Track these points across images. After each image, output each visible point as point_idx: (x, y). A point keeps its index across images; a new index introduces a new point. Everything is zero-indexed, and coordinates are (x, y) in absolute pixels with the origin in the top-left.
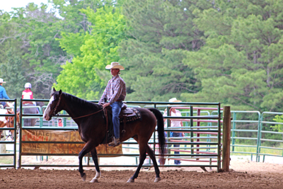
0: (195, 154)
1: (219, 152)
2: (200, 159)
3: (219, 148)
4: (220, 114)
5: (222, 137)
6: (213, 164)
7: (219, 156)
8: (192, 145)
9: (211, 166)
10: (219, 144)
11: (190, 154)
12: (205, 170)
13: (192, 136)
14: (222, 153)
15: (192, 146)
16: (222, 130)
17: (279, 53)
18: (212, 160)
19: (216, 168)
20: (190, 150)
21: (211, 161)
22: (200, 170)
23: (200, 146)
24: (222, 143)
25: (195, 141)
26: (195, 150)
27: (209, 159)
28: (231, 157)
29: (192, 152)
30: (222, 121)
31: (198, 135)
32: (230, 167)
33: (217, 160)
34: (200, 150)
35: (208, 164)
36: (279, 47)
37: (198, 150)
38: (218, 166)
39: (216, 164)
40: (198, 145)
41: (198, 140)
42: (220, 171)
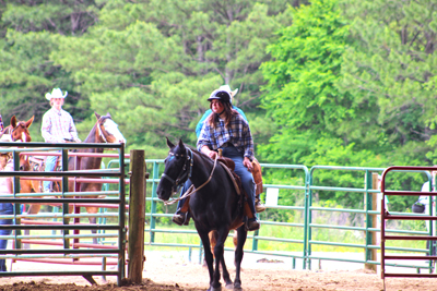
0: (71, 248)
1: (122, 244)
2: (81, 260)
3: (122, 236)
4: (123, 165)
5: (127, 214)
6: (109, 269)
7: (121, 252)
8: (65, 229)
9: (104, 274)
10: (120, 228)
11: (62, 248)
12: (92, 282)
13: (66, 211)
14: (127, 246)
15: (66, 233)
16: (127, 198)
17: (249, 40)
18: (108, 260)
19: (116, 277)
20: (62, 241)
21: (105, 264)
22: (81, 282)
23: (82, 232)
24: (127, 225)
25: (72, 223)
26: (71, 241)
27: (100, 260)
28: (146, 253)
29: (66, 244)
30: (127, 180)
31: (78, 211)
32: (145, 275)
33: (116, 260)
34: (81, 241)
35: (99, 269)
36: (250, 29)
37: (76, 240)
38: (119, 274)
39: (116, 269)
40: (77, 229)
41: (77, 220)
42: (123, 283)
